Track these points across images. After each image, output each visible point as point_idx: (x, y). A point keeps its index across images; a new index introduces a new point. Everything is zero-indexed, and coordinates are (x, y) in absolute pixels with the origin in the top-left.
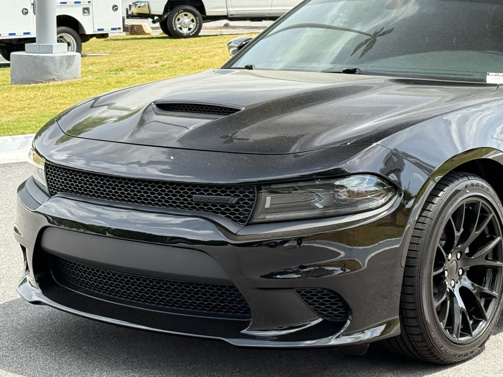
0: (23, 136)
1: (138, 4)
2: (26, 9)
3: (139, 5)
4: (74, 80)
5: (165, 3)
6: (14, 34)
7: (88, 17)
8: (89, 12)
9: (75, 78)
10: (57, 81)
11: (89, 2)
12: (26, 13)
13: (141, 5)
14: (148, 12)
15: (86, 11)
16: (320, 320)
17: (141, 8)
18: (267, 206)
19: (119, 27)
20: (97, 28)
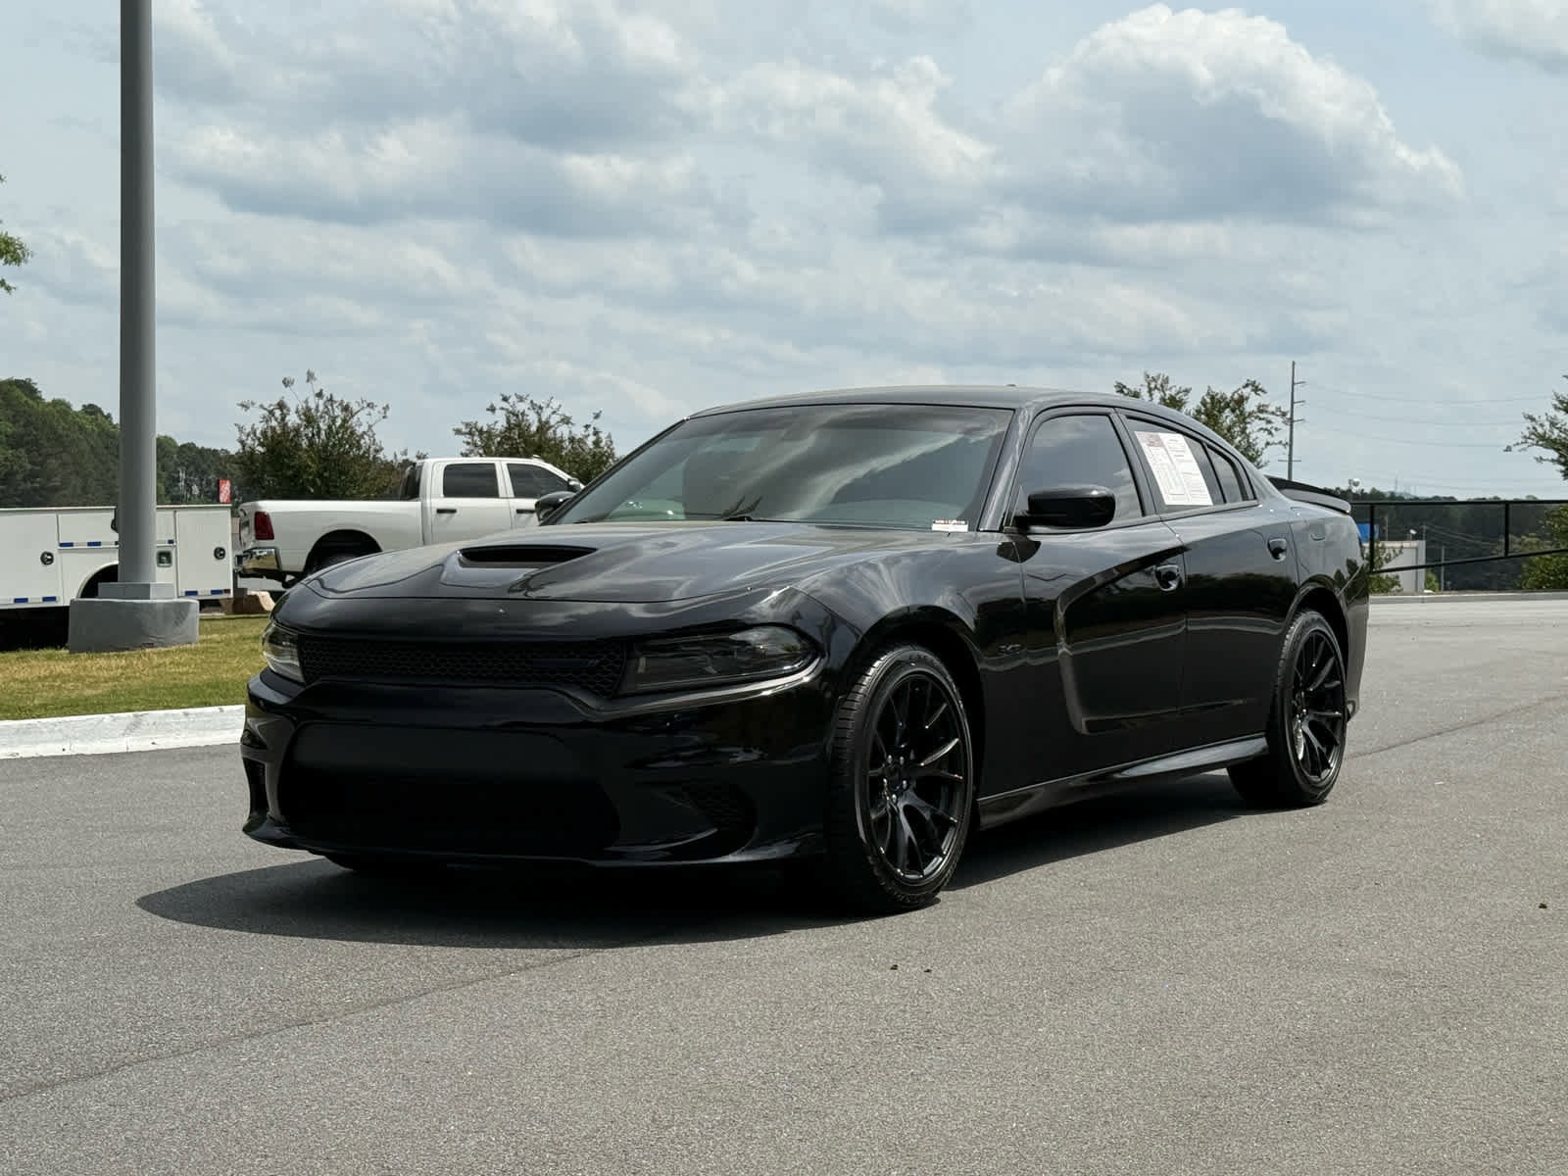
0: (131, 714)
1: (257, 551)
2: (49, 554)
3: (258, 554)
4: (188, 646)
5: (309, 550)
6: (25, 600)
7: (167, 569)
8: (170, 561)
9: (190, 643)
10: (157, 647)
11: (171, 542)
12: (48, 560)
13: (262, 554)
14: (275, 567)
15: (164, 558)
16: (714, 831)
17: (261, 560)
18: (641, 670)
19: (227, 588)
20: (184, 590)
